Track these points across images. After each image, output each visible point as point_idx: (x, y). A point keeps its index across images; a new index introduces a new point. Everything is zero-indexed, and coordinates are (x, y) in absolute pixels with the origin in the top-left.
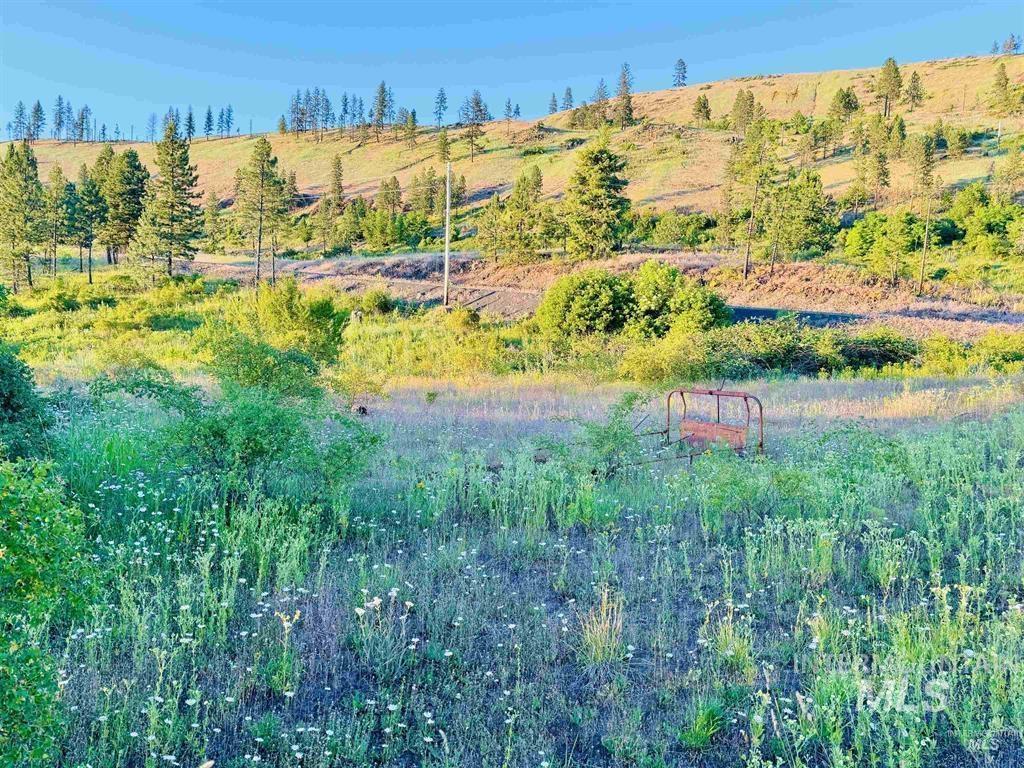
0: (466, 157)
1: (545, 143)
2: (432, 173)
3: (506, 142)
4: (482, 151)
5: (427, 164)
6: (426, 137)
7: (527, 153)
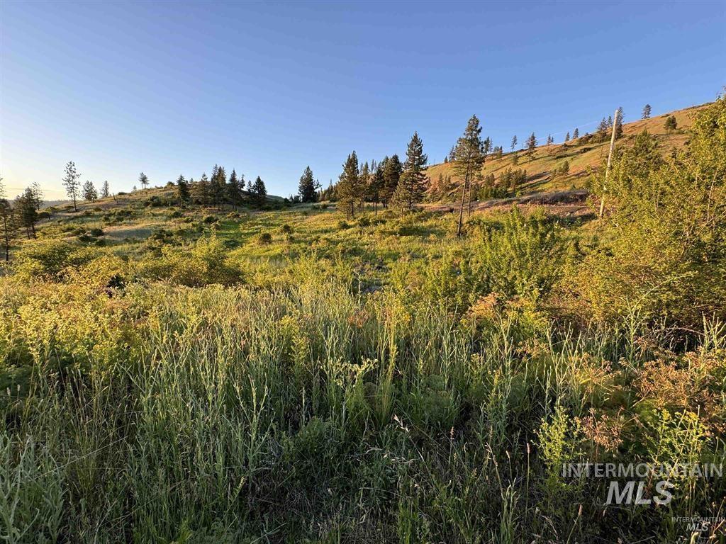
0: (526, 162)
1: (568, 152)
2: (510, 170)
3: (548, 153)
4: (534, 159)
5: (508, 167)
6: (506, 157)
7: (558, 158)
